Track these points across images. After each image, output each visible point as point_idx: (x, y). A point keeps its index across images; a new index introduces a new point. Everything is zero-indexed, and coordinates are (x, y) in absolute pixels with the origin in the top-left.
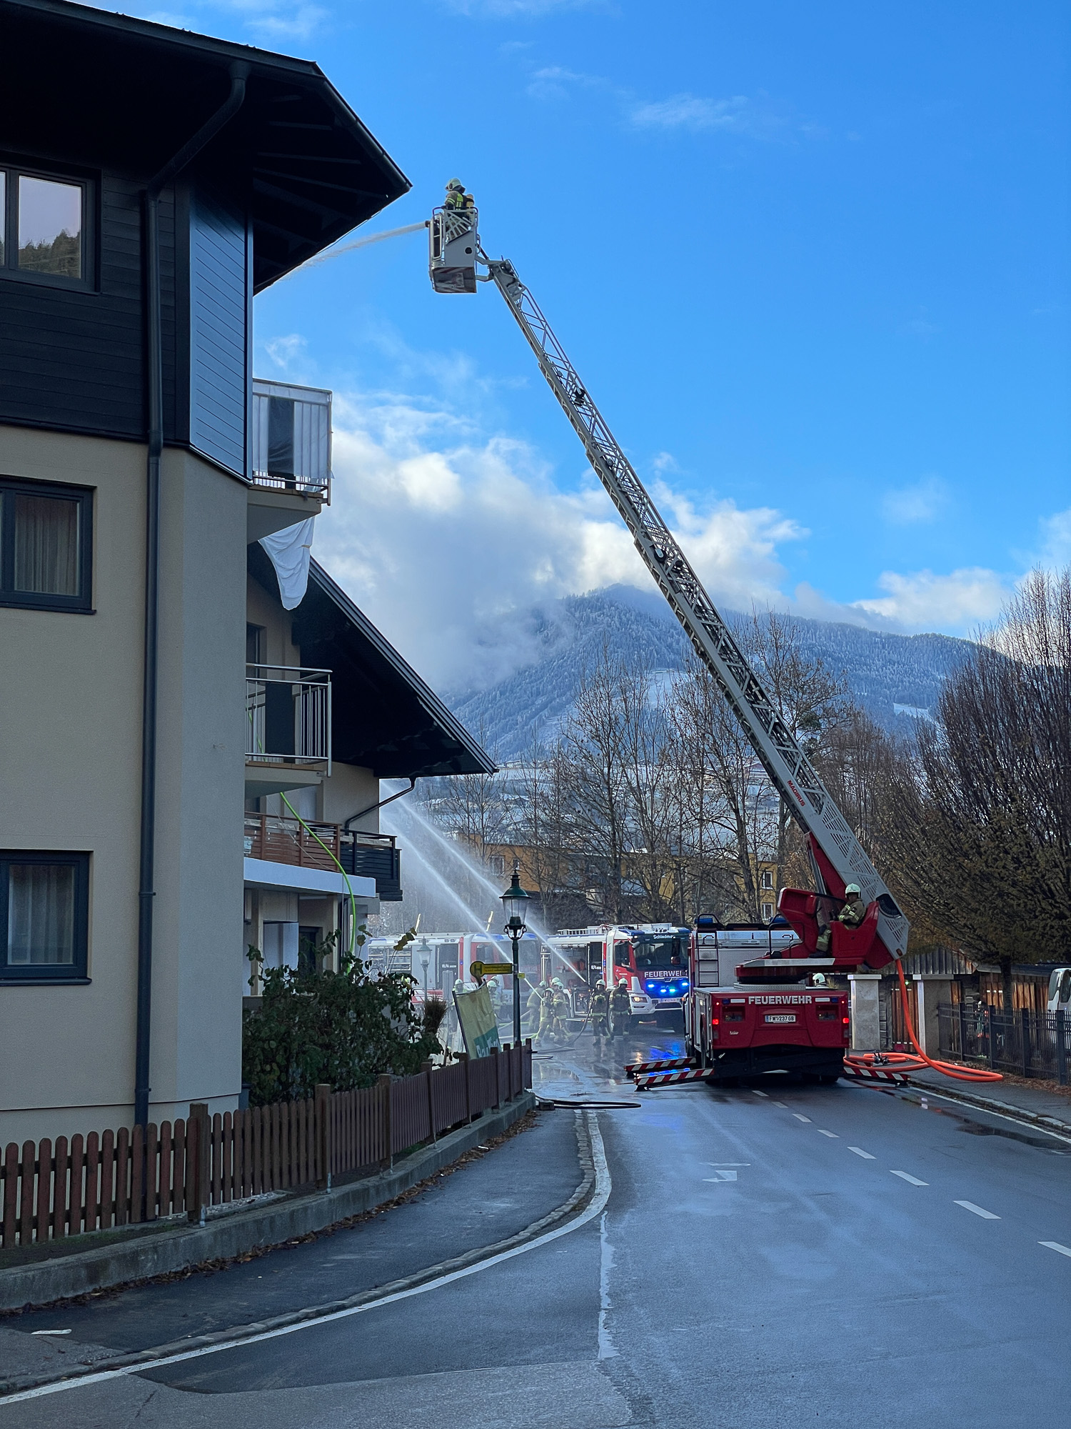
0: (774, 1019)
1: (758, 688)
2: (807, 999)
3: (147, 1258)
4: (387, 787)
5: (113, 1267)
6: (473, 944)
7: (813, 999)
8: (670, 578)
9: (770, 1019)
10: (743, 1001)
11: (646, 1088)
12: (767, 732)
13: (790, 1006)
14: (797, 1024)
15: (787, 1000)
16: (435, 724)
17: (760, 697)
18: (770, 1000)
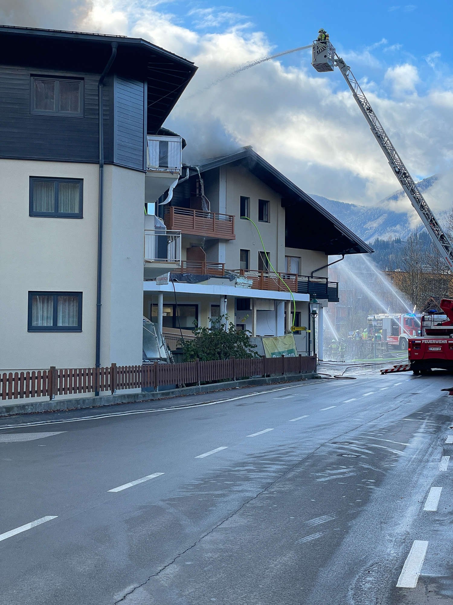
0: (432, 349)
1: (435, 221)
2: (445, 342)
6: (405, 318)
7: (448, 342)
8: (400, 179)
9: (431, 349)
10: (420, 342)
11: (385, 374)
12: (438, 238)
13: (439, 344)
14: (441, 351)
15: (437, 342)
16: (342, 235)
18: (431, 342)
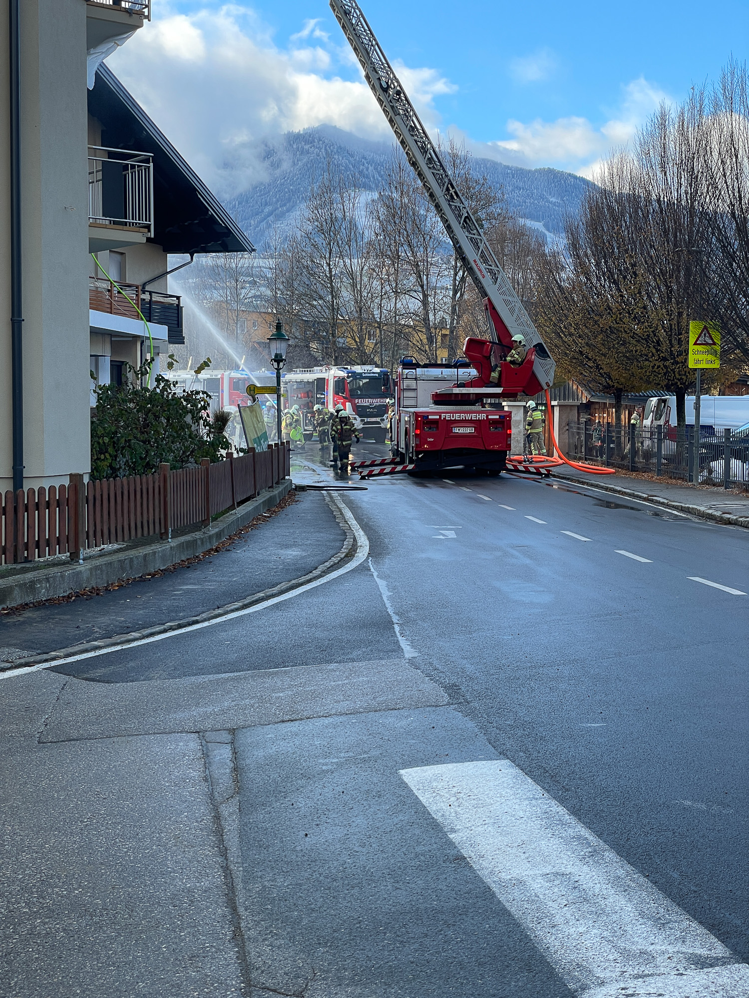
0: (459, 430)
1: (454, 190)
2: (483, 417)
3: (41, 586)
4: (173, 259)
5: (16, 591)
6: (231, 379)
7: (487, 416)
8: (391, 104)
9: (456, 430)
10: (438, 417)
11: (367, 478)
12: (460, 223)
13: (471, 421)
14: (475, 434)
15: (468, 417)
16: (210, 213)
17: (456, 198)
18: (457, 417)
